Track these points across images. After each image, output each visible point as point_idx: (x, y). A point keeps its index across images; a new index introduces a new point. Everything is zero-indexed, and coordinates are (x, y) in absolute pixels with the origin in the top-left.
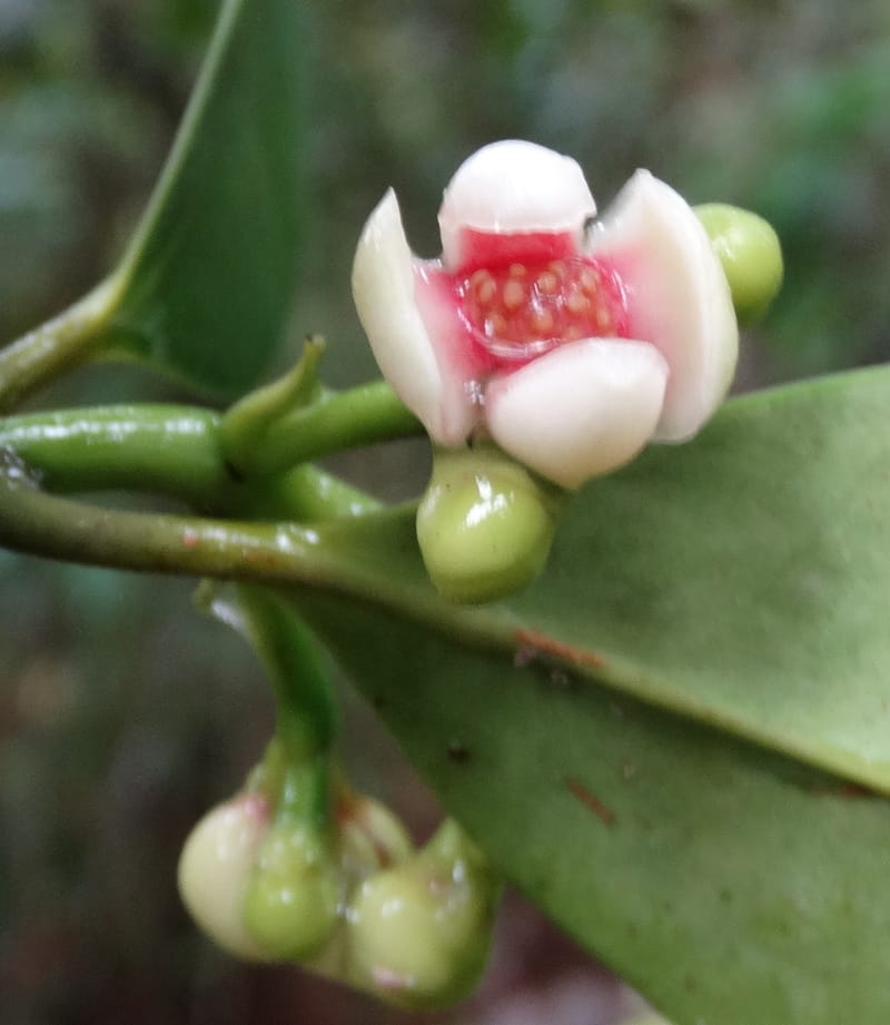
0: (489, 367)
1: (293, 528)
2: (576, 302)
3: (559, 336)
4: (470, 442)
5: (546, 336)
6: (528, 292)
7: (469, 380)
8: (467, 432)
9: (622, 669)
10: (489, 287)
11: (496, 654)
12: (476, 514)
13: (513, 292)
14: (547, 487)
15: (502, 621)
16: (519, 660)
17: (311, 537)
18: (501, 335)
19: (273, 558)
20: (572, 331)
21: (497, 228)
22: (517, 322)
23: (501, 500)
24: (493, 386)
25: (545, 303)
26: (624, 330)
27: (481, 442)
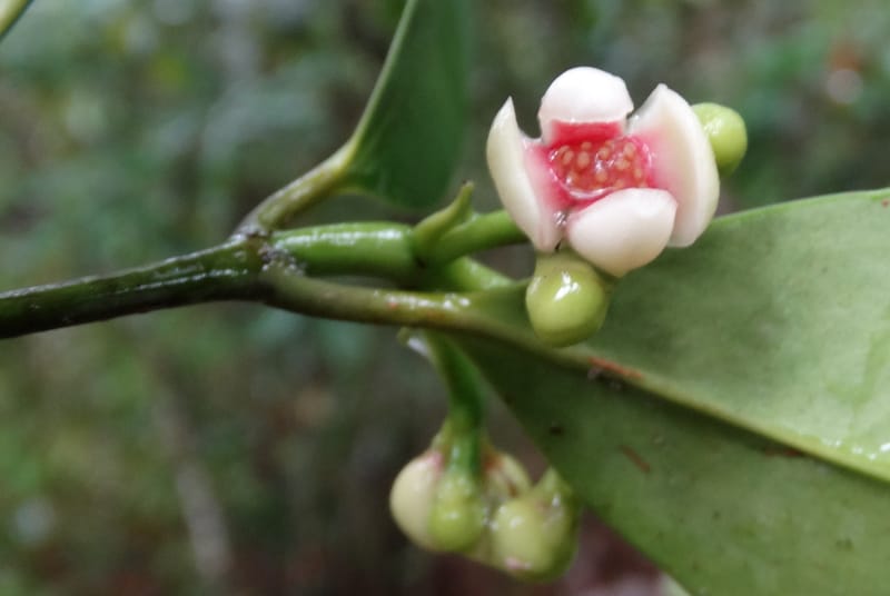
0: (570, 205)
1: (454, 296)
2: (622, 165)
3: (612, 185)
4: (557, 248)
5: (604, 185)
6: (592, 158)
7: (557, 211)
8: (556, 244)
9: (653, 380)
10: (569, 156)
11: (577, 371)
12: (561, 293)
13: (583, 159)
14: (604, 277)
15: (582, 352)
16: (591, 375)
17: (465, 302)
18: (577, 185)
19: (443, 315)
20: (620, 183)
21: (573, 121)
22: (586, 177)
23: (576, 285)
24: (571, 216)
25: (603, 165)
26: (651, 182)
27: (564, 249)
